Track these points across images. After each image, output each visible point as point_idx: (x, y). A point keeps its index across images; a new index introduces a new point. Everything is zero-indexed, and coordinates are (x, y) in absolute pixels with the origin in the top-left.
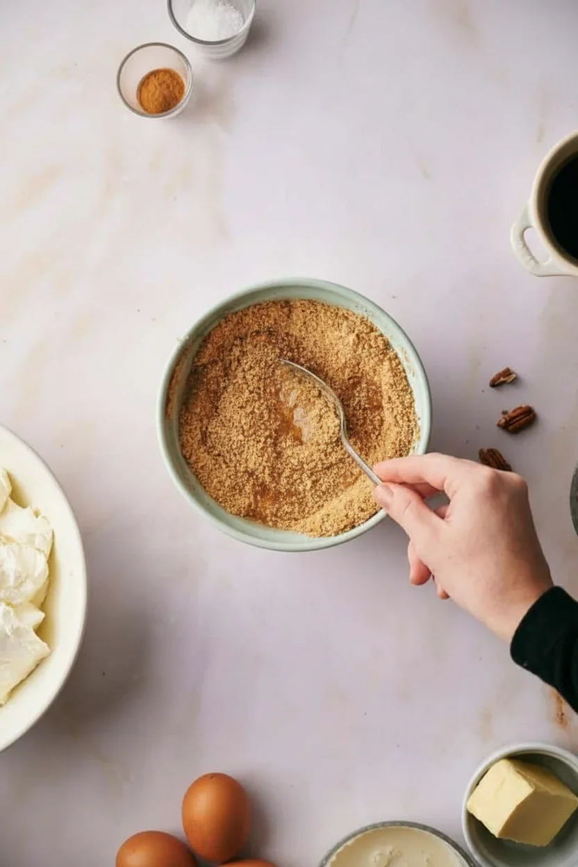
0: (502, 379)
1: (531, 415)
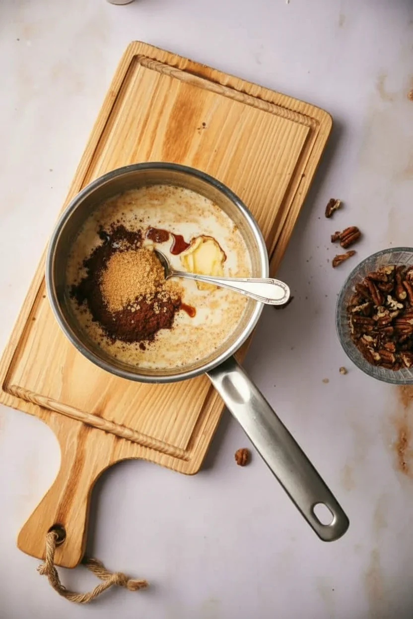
0: (332, 209)
1: (357, 233)
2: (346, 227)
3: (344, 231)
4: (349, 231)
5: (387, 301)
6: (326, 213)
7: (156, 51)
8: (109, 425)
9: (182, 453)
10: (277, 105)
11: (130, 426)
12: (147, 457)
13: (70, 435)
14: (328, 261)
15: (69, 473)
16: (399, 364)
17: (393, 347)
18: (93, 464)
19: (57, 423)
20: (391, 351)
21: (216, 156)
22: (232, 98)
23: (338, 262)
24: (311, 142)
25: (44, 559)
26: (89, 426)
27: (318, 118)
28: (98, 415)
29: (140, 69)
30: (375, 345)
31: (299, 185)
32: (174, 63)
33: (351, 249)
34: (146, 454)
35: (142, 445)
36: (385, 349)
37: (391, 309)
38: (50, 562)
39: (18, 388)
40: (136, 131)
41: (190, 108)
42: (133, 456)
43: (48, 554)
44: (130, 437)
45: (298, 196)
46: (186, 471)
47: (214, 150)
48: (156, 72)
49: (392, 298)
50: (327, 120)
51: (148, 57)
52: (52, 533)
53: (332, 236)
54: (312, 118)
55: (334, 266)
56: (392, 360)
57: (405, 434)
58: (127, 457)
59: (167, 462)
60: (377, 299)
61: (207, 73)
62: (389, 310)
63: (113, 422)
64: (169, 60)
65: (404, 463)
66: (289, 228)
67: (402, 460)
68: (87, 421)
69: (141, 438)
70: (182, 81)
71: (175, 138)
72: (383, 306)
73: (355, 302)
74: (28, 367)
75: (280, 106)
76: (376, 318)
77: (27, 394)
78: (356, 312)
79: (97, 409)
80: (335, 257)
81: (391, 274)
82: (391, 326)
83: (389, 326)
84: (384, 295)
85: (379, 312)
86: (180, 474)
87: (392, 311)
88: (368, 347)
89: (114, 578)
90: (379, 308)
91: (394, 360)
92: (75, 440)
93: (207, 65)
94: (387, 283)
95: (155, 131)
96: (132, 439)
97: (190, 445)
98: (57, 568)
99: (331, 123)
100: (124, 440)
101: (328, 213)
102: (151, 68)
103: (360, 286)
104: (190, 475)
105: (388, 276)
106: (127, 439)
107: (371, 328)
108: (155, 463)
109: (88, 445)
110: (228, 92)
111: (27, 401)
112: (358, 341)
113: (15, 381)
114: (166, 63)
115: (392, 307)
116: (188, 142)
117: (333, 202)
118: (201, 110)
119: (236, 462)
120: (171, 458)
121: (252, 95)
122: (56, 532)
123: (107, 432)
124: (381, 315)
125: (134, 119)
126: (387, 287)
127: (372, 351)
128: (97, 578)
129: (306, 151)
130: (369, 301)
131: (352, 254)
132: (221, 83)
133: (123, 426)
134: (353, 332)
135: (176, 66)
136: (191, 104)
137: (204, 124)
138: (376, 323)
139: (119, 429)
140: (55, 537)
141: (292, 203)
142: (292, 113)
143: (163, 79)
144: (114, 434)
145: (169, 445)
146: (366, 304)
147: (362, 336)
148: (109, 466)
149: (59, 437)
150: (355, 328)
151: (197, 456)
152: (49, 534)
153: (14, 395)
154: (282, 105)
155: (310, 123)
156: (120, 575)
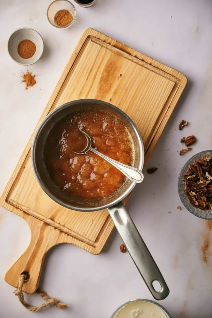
0: (183, 125)
1: (195, 139)
2: (189, 136)
3: (188, 137)
4: (190, 138)
5: (205, 175)
6: (179, 127)
7: (100, 34)
8: (57, 225)
9: (93, 243)
10: (160, 69)
11: (67, 227)
12: (75, 243)
13: (36, 228)
14: (178, 151)
15: (35, 246)
16: (208, 208)
17: (205, 199)
18: (47, 244)
19: (31, 220)
20: (204, 201)
21: (126, 92)
22: (137, 63)
23: (182, 153)
24: (174, 91)
25: (17, 288)
26: (47, 224)
27: (180, 78)
28: (52, 219)
29: (91, 43)
30: (196, 197)
31: (167, 111)
32: (108, 42)
33: (190, 147)
34: (74, 241)
35: (73, 237)
36: (201, 199)
37: (207, 179)
38: (20, 290)
39: (13, 201)
40: (86, 74)
41: (114, 66)
42: (68, 242)
43: (19, 286)
44: (67, 232)
45: (166, 118)
46: (93, 253)
47: (125, 89)
48: (99, 46)
49: (208, 174)
50: (185, 79)
51: (95, 37)
52: (23, 275)
53: (181, 139)
54: (177, 78)
55: (181, 155)
56: (204, 206)
57: (208, 243)
58: (65, 242)
59: (85, 247)
60: (200, 173)
61: (126, 48)
62: (206, 180)
63: (59, 224)
64: (106, 40)
65: (205, 257)
66: (159, 133)
67: (205, 256)
68: (46, 221)
69: (73, 233)
70: (112, 52)
71: (105, 81)
72: (203, 177)
73: (189, 174)
74: (19, 192)
75: (161, 70)
76: (198, 183)
77: (17, 205)
78: (189, 179)
79: (52, 216)
80: (181, 150)
81: (209, 161)
82: (206, 188)
83: (205, 188)
84: (204, 172)
85: (200, 180)
86: (90, 254)
87: (208, 180)
88: (193, 197)
89: (52, 301)
90: (201, 178)
91: (205, 205)
92: (39, 230)
93: (126, 44)
94: (206, 166)
95: (95, 76)
96: (68, 233)
97: (97, 240)
98: (24, 293)
99: (186, 81)
100: (64, 233)
101: (180, 128)
102: (96, 43)
103: (193, 166)
104: (95, 255)
105: (207, 162)
106: (66, 233)
107: (195, 188)
108: (79, 247)
109: (45, 234)
110: (135, 60)
111: (17, 208)
112: (188, 194)
113: (12, 197)
114: (104, 41)
115: (207, 178)
116: (111, 83)
117: (183, 122)
118: (120, 68)
119: (120, 250)
120: (87, 245)
121: (147, 63)
122: (25, 275)
123: (56, 228)
124: (201, 182)
125: (85, 67)
126: (206, 168)
127: (194, 200)
128: (43, 300)
129: (171, 97)
130: (196, 174)
131: (190, 149)
132: (132, 54)
133: (64, 226)
134: (186, 189)
135: (109, 44)
136: (115, 64)
137: (121, 75)
138: (198, 186)
139: (62, 228)
140: (24, 277)
141: (162, 121)
142: (167, 74)
143: (102, 49)
144: (59, 229)
145: (86, 238)
146: (194, 176)
147: (190, 191)
148: (55, 245)
149: (31, 228)
150: (187, 187)
151: (100, 245)
152: (21, 275)
153: (11, 205)
154: (162, 70)
155: (175, 81)
156: (55, 300)
